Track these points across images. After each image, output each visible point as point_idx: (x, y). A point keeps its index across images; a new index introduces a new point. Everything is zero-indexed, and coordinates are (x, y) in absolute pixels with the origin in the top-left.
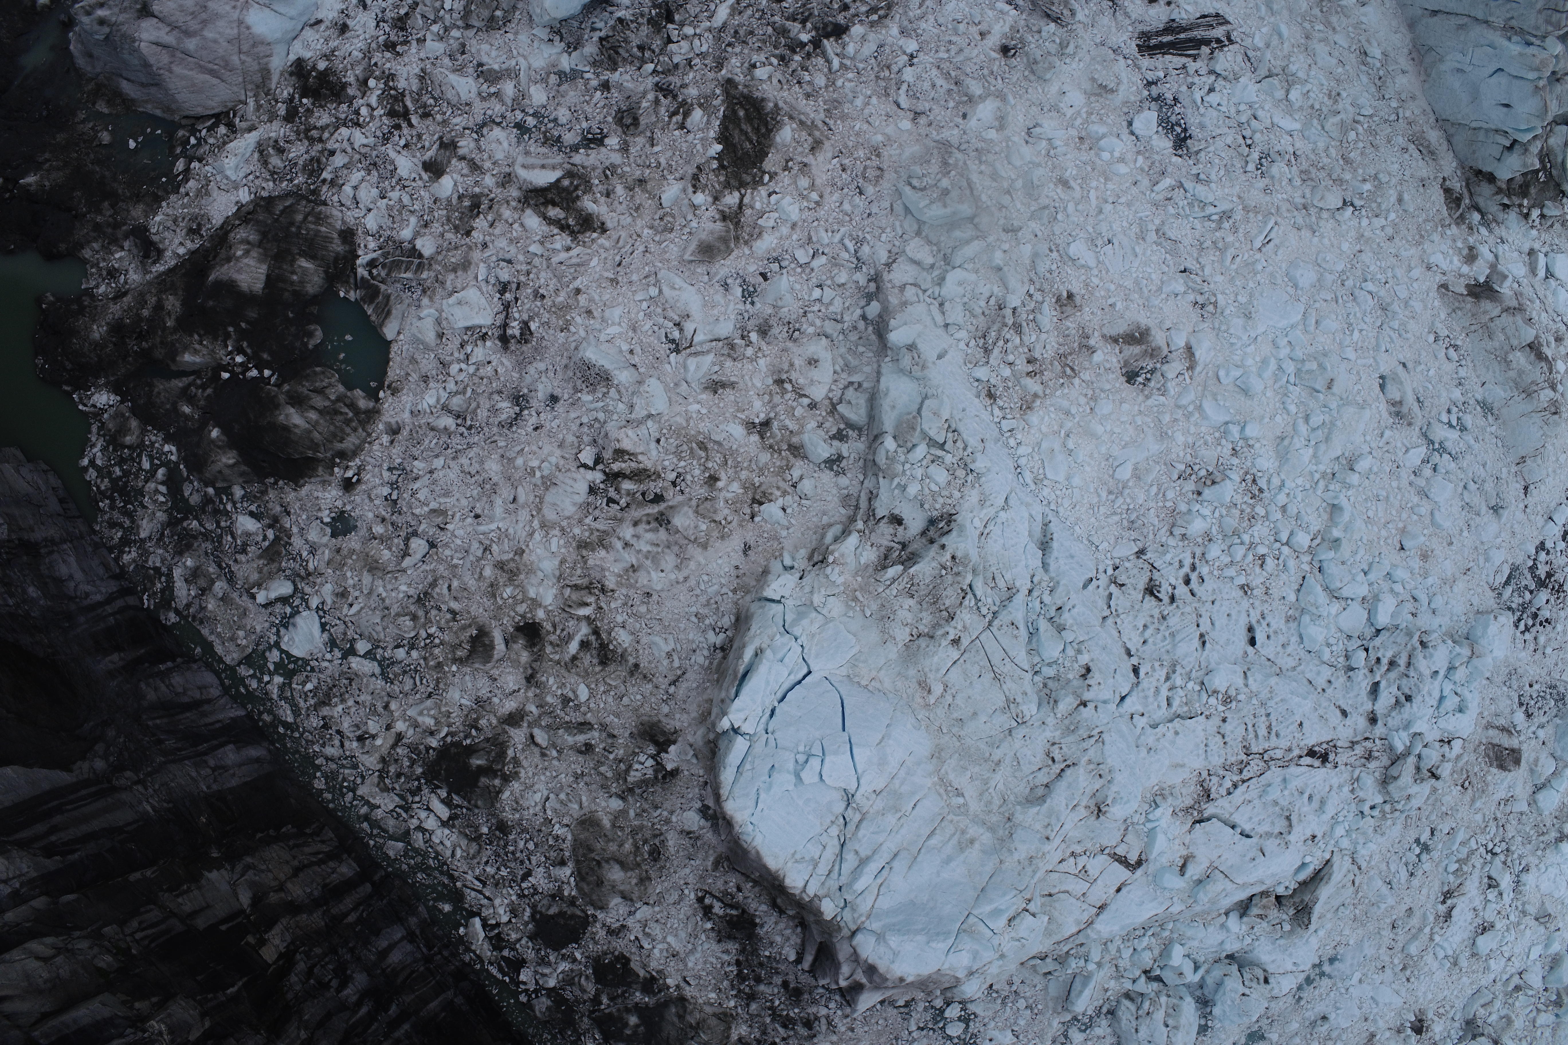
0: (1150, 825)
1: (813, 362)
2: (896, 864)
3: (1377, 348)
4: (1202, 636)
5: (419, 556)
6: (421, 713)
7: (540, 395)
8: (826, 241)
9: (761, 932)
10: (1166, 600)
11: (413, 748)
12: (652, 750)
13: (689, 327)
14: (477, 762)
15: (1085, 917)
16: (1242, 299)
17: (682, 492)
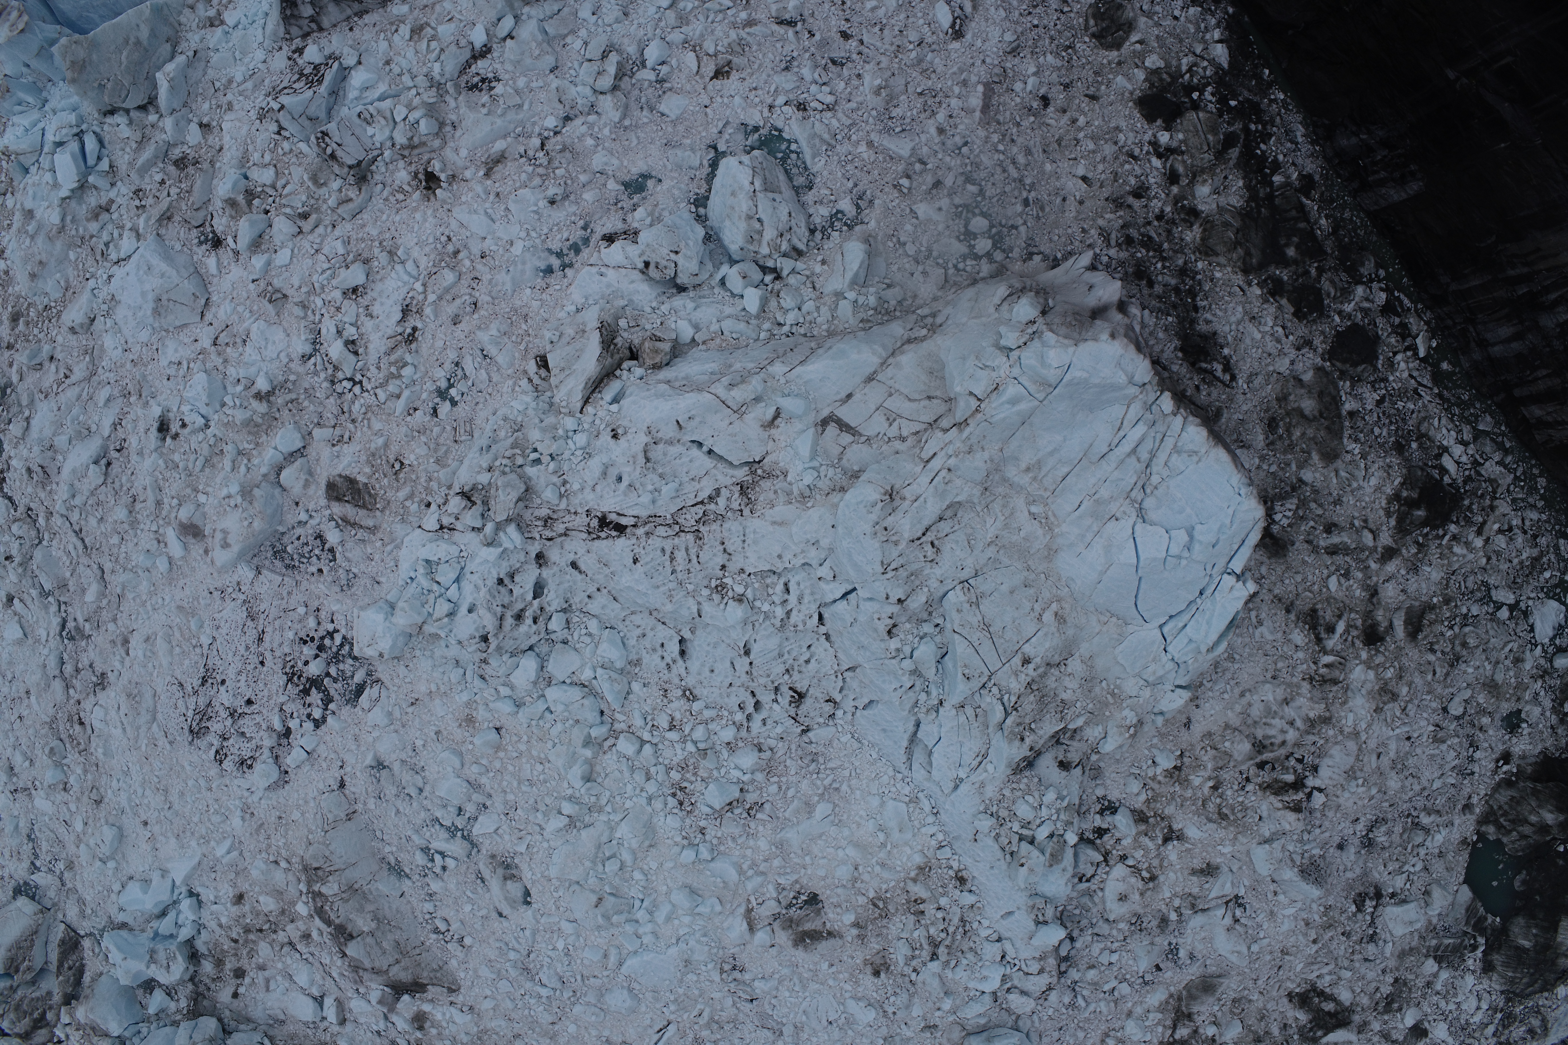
0: (815, 464)
1: (1123, 898)
2: (1105, 449)
3: (534, 932)
4: (747, 653)
5: (1457, 700)
6: (1464, 556)
7: (1352, 850)
8: (1102, 1004)
9: (1176, 342)
10: (784, 689)
11: (1469, 522)
12: (1275, 529)
13: (1228, 920)
14: (1420, 513)
15: (890, 371)
16: (692, 977)
17: (1241, 773)
